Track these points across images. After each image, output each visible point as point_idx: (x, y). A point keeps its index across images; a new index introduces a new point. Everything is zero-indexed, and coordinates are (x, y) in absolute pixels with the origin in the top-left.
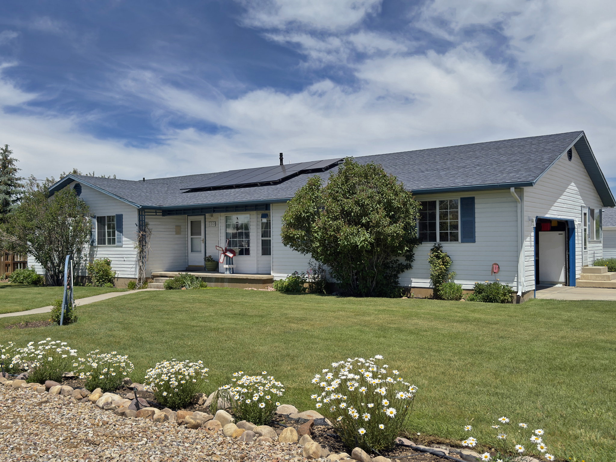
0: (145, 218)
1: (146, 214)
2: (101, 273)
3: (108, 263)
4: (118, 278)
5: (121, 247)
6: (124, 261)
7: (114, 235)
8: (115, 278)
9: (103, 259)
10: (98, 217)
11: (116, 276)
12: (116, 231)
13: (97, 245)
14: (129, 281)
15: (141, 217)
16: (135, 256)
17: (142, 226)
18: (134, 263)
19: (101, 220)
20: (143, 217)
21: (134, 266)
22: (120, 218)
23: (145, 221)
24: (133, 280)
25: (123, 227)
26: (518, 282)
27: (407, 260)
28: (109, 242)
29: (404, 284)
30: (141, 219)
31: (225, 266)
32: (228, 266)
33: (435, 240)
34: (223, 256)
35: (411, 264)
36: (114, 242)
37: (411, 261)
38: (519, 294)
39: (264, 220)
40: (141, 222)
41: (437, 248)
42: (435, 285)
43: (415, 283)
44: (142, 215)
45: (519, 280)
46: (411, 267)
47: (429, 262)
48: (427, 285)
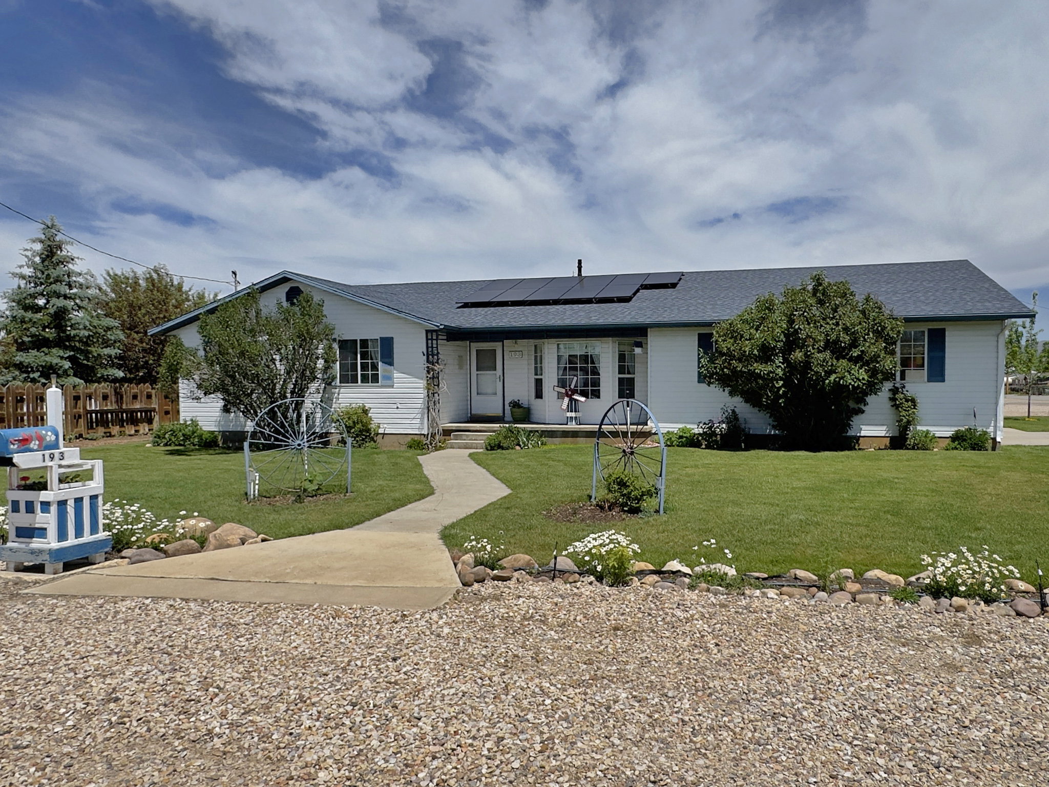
0: (437, 344)
1: (440, 337)
2: (359, 426)
3: (365, 412)
4: (384, 434)
5: (392, 387)
6: (398, 408)
7: (375, 367)
8: (378, 434)
9: (354, 405)
10: (339, 341)
11: (381, 431)
12: (380, 363)
13: (338, 384)
14: (409, 438)
15: (430, 342)
16: (421, 401)
17: (431, 356)
18: (416, 411)
19: (347, 346)
20: (435, 342)
21: (419, 416)
22: (387, 345)
23: (437, 347)
24: (416, 438)
25: (395, 356)
26: (995, 427)
27: (857, 404)
28: (365, 379)
29: (851, 433)
30: (430, 345)
31: (569, 414)
32: (573, 414)
33: (895, 380)
34: (566, 400)
35: (864, 408)
36: (375, 379)
37: (865, 405)
38: (998, 439)
39: (638, 350)
40: (430, 349)
41: (897, 388)
42: (900, 432)
43: (866, 431)
44: (432, 339)
45: (998, 425)
46: (863, 412)
47: (892, 406)
48: (882, 434)
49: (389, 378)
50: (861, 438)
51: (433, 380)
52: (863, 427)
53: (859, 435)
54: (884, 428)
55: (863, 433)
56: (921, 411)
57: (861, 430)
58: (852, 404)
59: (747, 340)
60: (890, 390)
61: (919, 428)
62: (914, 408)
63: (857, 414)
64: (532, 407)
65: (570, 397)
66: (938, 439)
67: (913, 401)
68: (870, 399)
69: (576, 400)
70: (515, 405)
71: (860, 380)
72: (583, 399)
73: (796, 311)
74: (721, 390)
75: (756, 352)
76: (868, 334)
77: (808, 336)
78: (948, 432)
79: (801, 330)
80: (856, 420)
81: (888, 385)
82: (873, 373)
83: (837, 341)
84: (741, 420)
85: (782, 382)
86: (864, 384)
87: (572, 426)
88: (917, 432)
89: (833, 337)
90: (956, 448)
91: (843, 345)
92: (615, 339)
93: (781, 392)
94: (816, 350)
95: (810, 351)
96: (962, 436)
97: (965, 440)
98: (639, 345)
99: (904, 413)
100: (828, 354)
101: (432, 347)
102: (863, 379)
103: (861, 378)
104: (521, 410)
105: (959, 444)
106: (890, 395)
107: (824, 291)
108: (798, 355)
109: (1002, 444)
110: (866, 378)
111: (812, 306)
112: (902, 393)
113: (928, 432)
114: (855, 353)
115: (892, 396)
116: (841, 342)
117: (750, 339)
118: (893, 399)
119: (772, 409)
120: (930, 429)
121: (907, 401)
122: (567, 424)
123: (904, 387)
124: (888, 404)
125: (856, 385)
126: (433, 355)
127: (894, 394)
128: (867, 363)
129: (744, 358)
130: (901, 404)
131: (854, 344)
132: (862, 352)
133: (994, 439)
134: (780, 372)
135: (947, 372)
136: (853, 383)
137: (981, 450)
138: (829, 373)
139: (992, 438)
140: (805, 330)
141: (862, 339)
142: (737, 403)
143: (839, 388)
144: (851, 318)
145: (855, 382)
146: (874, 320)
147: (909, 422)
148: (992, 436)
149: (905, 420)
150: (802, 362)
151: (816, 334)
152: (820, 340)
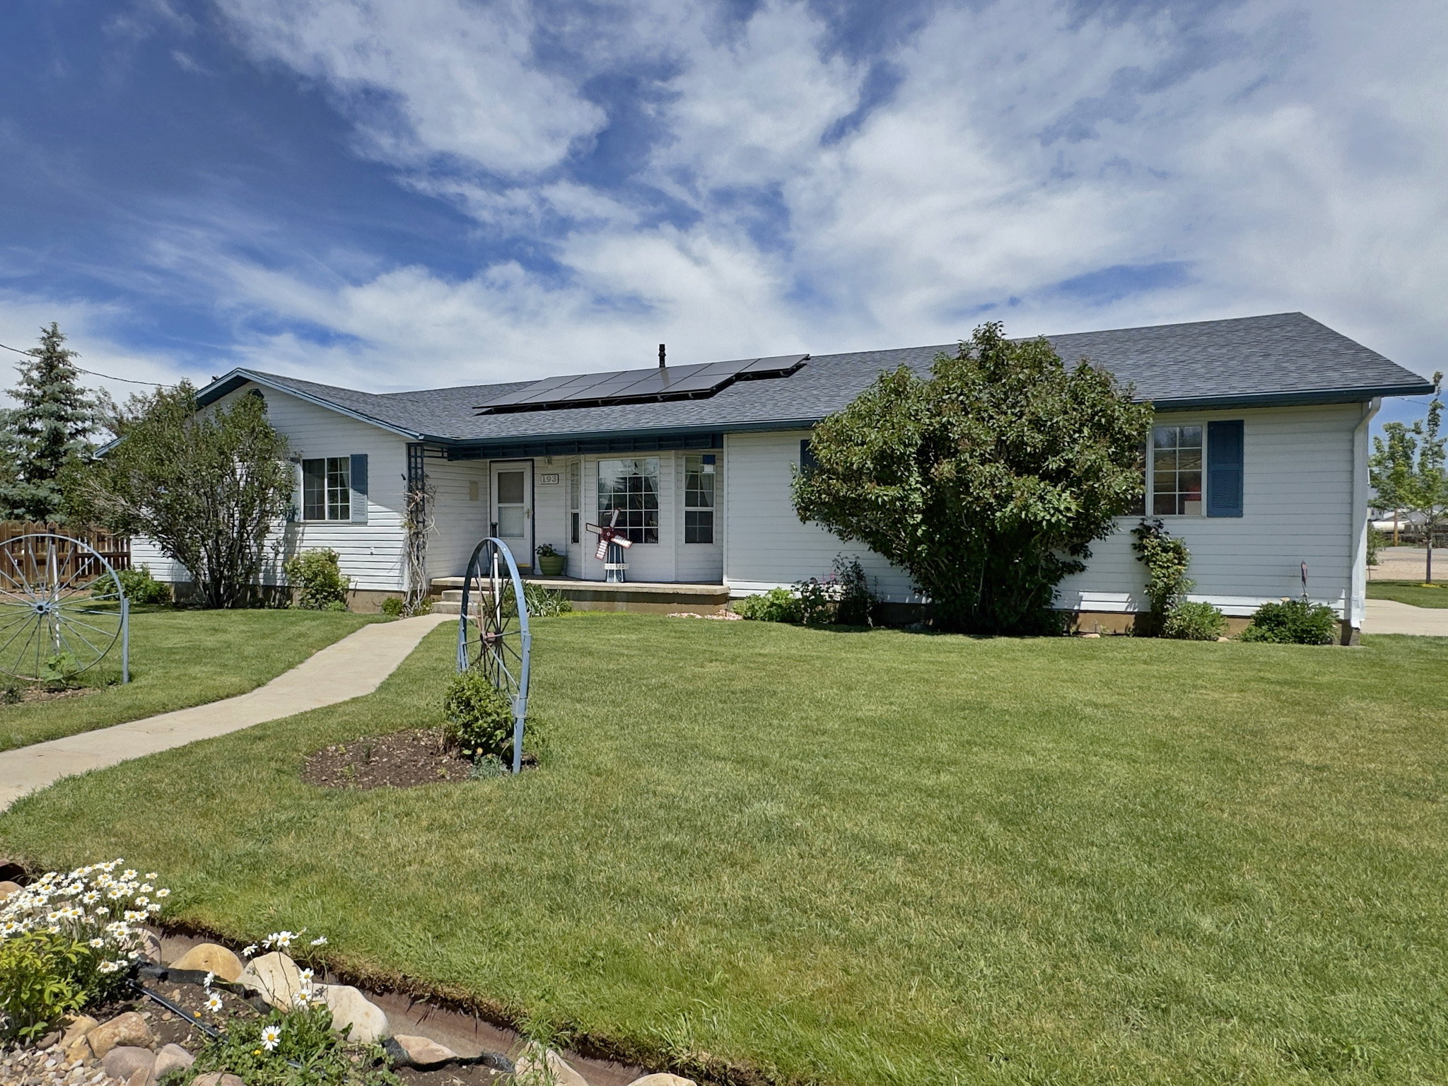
0: (423, 463)
1: (426, 453)
2: (320, 579)
3: (332, 559)
4: (356, 590)
5: (365, 524)
6: (372, 554)
7: (345, 498)
8: (348, 590)
9: (319, 550)
10: (304, 461)
11: (352, 586)
12: (351, 491)
13: (302, 521)
14: (385, 597)
15: (413, 460)
16: (400, 544)
17: (415, 479)
18: (395, 559)
19: (312, 467)
20: (419, 460)
21: (398, 566)
22: (360, 462)
23: (422, 468)
24: (394, 596)
25: (369, 481)
26: (1349, 600)
27: (1072, 554)
28: (333, 514)
29: (1059, 604)
30: (413, 465)
31: (609, 566)
32: (613, 567)
33: (1143, 512)
34: (604, 544)
35: (1084, 562)
36: (345, 513)
37: (1085, 557)
38: (1355, 624)
39: (709, 469)
40: (413, 471)
41: (1149, 528)
42: (1153, 606)
43: (1091, 601)
44: (416, 457)
45: (1354, 596)
46: (1083, 569)
47: (1139, 559)
48: (1122, 607)
49: (362, 511)
50: (1080, 614)
51: (416, 514)
52: (1086, 596)
53: (1076, 608)
54: (1125, 597)
55: (1084, 606)
56: (1194, 569)
57: (1081, 599)
59: (857, 445)
60: (1134, 531)
61: (1191, 598)
62: (1180, 564)
63: (1071, 572)
64: (568, 556)
65: (609, 539)
66: (1227, 620)
67: (1178, 550)
68: (1094, 545)
69: (618, 546)
70: (547, 551)
71: (1060, 512)
72: (626, 543)
73: (948, 393)
74: (826, 529)
75: (869, 464)
76: (1080, 431)
77: (963, 436)
78: (1249, 606)
79: (952, 424)
80: (1067, 584)
81: (1126, 525)
82: (1091, 499)
83: (1020, 444)
84: (870, 580)
85: (920, 516)
86: (1069, 519)
87: (614, 584)
88: (1190, 608)
89: (1012, 435)
90: (1263, 638)
91: (1029, 449)
92: (681, 452)
93: (919, 533)
94: (976, 460)
95: (965, 461)
96: (1277, 616)
97: (1282, 623)
98: (710, 460)
99: (1159, 572)
100: (1000, 467)
101: (416, 468)
102: (1068, 509)
103: (1062, 508)
104: (554, 559)
105: (1271, 630)
106: (1134, 539)
107: (998, 356)
108: (945, 468)
109: (1362, 631)
110: (1074, 507)
111: (974, 383)
112: (1157, 537)
113: (1206, 607)
114: (1053, 464)
115: (1137, 542)
116: (1027, 444)
117: (863, 444)
118: (1139, 547)
119: (908, 559)
120: (1211, 600)
121: (1165, 550)
122: (605, 581)
123: (1160, 526)
124: (1130, 556)
125: (1053, 520)
126: (416, 479)
127: (1141, 538)
128: (1078, 482)
130: (1153, 555)
131: (1053, 448)
132: (1068, 461)
133: (1346, 624)
134: (916, 498)
135: (1246, 499)
136: (1048, 517)
137: (1315, 643)
138: (1004, 500)
139: (1340, 621)
140: (961, 425)
141: (1067, 439)
142: (858, 551)
144: (1046, 402)
145: (1052, 516)
146: (1093, 406)
147: (1168, 590)
148: (1342, 617)
149: (1160, 584)
150: (950, 480)
151: (978, 431)
152: (985, 442)
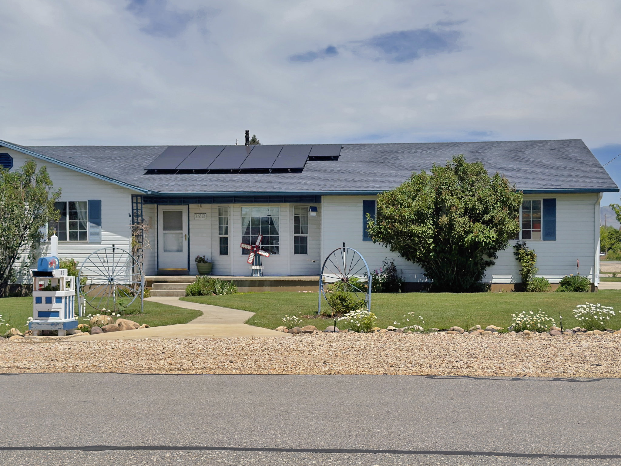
0: (141, 207)
4: (91, 285)
5: (100, 243)
7: (83, 228)
9: (63, 260)
12: (88, 223)
15: (135, 205)
16: (127, 256)
18: (122, 264)
20: (139, 205)
21: (124, 269)
22: (95, 205)
23: (141, 210)
24: (122, 287)
25: (103, 217)
26: (594, 274)
27: (490, 257)
29: (484, 280)
30: (135, 208)
31: (254, 267)
32: (258, 267)
33: (518, 238)
34: (252, 255)
35: (495, 261)
37: (495, 258)
38: (596, 284)
39: (313, 214)
40: (135, 211)
41: (520, 245)
42: (522, 279)
43: (496, 279)
44: (137, 203)
45: (595, 273)
46: (494, 264)
47: (517, 259)
48: (509, 281)
49: (96, 235)
50: (492, 285)
51: (138, 238)
52: (494, 276)
53: (490, 282)
54: (511, 276)
55: (494, 281)
56: (539, 263)
57: (492, 278)
58: (485, 258)
59: (405, 207)
60: (514, 247)
61: (536, 276)
62: (533, 261)
63: (489, 265)
64: (216, 262)
65: (255, 252)
66: (551, 285)
67: (532, 255)
68: (498, 253)
69: (260, 255)
70: (200, 260)
71: (490, 238)
72: (267, 254)
73: (443, 185)
74: (384, 246)
75: (413, 216)
76: (496, 204)
77: (452, 205)
78: (558, 279)
79: (447, 200)
80: (488, 270)
81: (512, 243)
82: (500, 233)
83: (473, 209)
84: (398, 271)
85: (432, 240)
86: (493, 241)
87: (257, 277)
88: (536, 280)
89: (470, 205)
90: (564, 291)
91: (478, 211)
92: (292, 204)
93: (431, 247)
94: (458, 216)
95: (454, 216)
96: (568, 282)
97: (570, 285)
98: (314, 209)
99: (525, 264)
100: (466, 219)
101: (137, 210)
102: (493, 237)
103: (491, 236)
104: (206, 265)
105: (566, 287)
106: (514, 250)
107: (464, 170)
108: (444, 219)
109: (598, 288)
110: (495, 236)
111: (454, 181)
112: (524, 249)
113: (543, 279)
114: (487, 218)
115: (516, 252)
116: (477, 209)
117: (408, 207)
118: (517, 254)
119: (423, 261)
120: (545, 277)
121: (527, 255)
122: (252, 276)
123: (525, 244)
124: (513, 258)
125: (487, 242)
126: (138, 217)
127: (518, 250)
128: (496, 226)
129: (403, 221)
130: (522, 257)
131: (486, 211)
132: (492, 217)
133: (593, 284)
134: (430, 232)
135: (558, 233)
136: (485, 240)
137: (582, 292)
138: (467, 233)
139: (591, 284)
140: (450, 200)
141: (492, 207)
142: (396, 258)
143: (475, 245)
144: (484, 191)
145: (487, 240)
146: (501, 193)
147: (528, 271)
148: (591, 282)
149: (525, 270)
150: (447, 224)
151: (457, 203)
152: (461, 208)
